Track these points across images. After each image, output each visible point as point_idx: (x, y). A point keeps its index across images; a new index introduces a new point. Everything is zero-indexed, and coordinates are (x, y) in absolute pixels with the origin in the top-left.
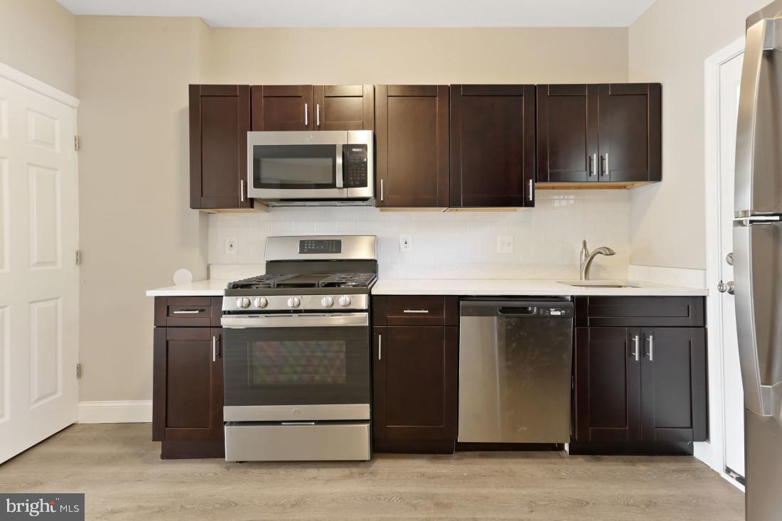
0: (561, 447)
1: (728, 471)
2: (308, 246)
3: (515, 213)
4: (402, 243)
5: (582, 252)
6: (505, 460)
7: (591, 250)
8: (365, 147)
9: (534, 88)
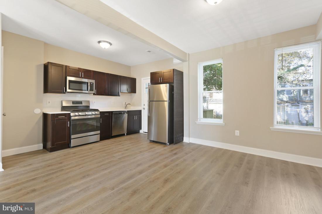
1: (144, 132)
5: (125, 104)
8: (93, 83)
9: (120, 76)
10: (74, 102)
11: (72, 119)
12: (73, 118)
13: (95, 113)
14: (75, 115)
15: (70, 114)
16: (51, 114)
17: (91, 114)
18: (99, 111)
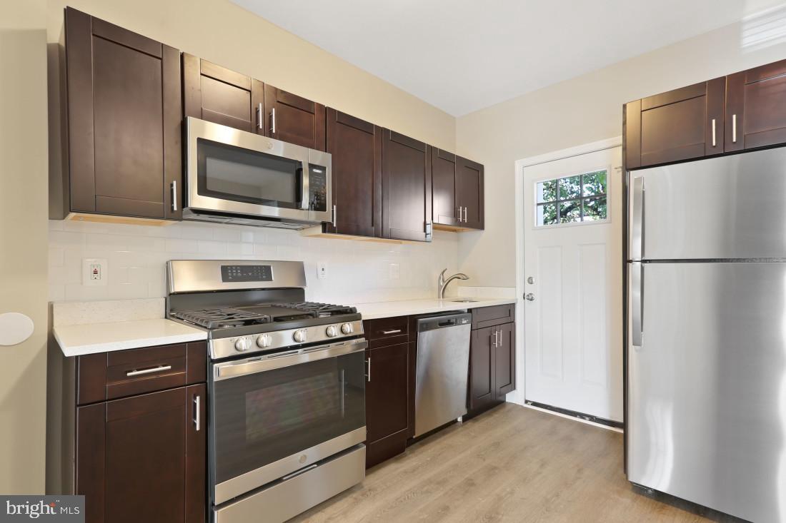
0: (455, 421)
1: (526, 402)
2: (232, 273)
3: (400, 245)
4: (320, 270)
5: (440, 278)
6: (438, 441)
7: (447, 276)
8: (323, 169)
9: (431, 148)
10: (228, 272)
11: (216, 379)
12: (222, 372)
13: (342, 331)
14: (235, 353)
15: (203, 345)
16: (77, 357)
17: (324, 338)
18: (358, 317)
